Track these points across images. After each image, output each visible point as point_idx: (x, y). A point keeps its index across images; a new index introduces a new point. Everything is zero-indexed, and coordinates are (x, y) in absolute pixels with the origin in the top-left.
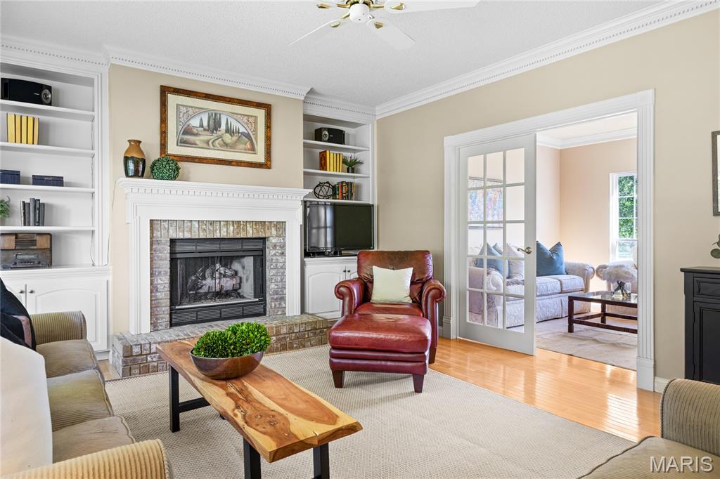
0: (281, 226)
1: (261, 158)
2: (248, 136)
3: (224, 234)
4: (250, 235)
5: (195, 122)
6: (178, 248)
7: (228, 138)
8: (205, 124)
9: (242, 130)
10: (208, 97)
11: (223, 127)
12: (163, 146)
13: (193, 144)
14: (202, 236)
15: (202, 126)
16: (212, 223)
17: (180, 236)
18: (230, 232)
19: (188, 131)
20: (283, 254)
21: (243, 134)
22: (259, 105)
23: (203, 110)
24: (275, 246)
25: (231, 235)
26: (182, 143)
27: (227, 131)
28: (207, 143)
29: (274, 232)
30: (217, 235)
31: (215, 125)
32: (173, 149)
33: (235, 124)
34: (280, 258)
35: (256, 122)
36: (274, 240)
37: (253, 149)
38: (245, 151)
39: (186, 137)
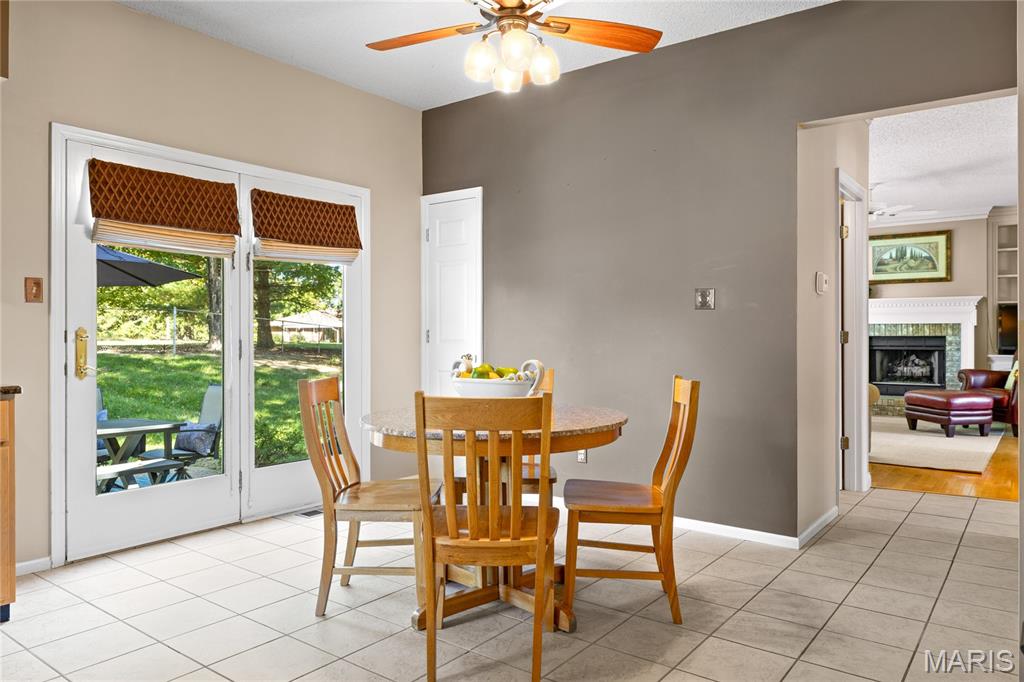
0: (956, 328)
1: (941, 273)
2: (930, 259)
3: (905, 333)
4: (927, 334)
5: (886, 256)
6: (874, 343)
7: (912, 263)
8: (894, 256)
9: (925, 254)
10: (895, 236)
11: (908, 255)
13: (885, 272)
14: (888, 334)
15: (891, 257)
16: (896, 325)
17: (877, 334)
18: (910, 332)
19: (881, 263)
20: (959, 350)
21: (926, 257)
22: (939, 233)
23: (892, 247)
24: (951, 343)
25: (911, 334)
26: (878, 271)
27: (912, 257)
28: (895, 269)
29: (950, 331)
30: (899, 334)
31: (901, 256)
33: (918, 251)
34: (955, 353)
35: (937, 247)
36: (949, 339)
37: (934, 268)
38: (928, 270)
39: (880, 267)
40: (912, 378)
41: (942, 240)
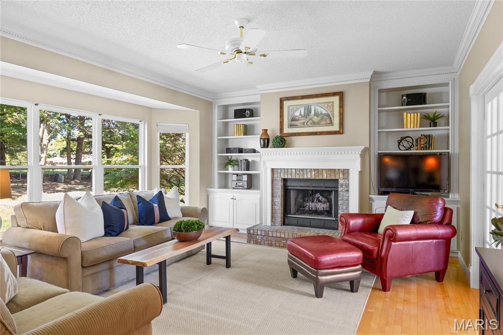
0: (346, 172)
1: (336, 128)
2: (328, 115)
3: (309, 176)
4: (325, 177)
5: (297, 114)
6: (289, 184)
7: (316, 119)
8: (303, 113)
9: (324, 112)
10: (303, 97)
11: (313, 113)
12: (281, 129)
13: (295, 126)
14: (297, 177)
15: (301, 115)
16: (303, 170)
17: (290, 177)
19: (293, 119)
20: (348, 191)
21: (324, 114)
22: (334, 94)
23: (301, 105)
24: (342, 185)
25: (313, 177)
26: (291, 126)
27: (315, 115)
28: (304, 124)
29: (341, 176)
30: (305, 177)
31: (308, 113)
32: (287, 130)
33: (320, 110)
34: (345, 194)
35: (333, 106)
36: (341, 182)
37: (331, 123)
38: (326, 125)
39: (292, 122)
40: (316, 212)
41: (336, 99)
